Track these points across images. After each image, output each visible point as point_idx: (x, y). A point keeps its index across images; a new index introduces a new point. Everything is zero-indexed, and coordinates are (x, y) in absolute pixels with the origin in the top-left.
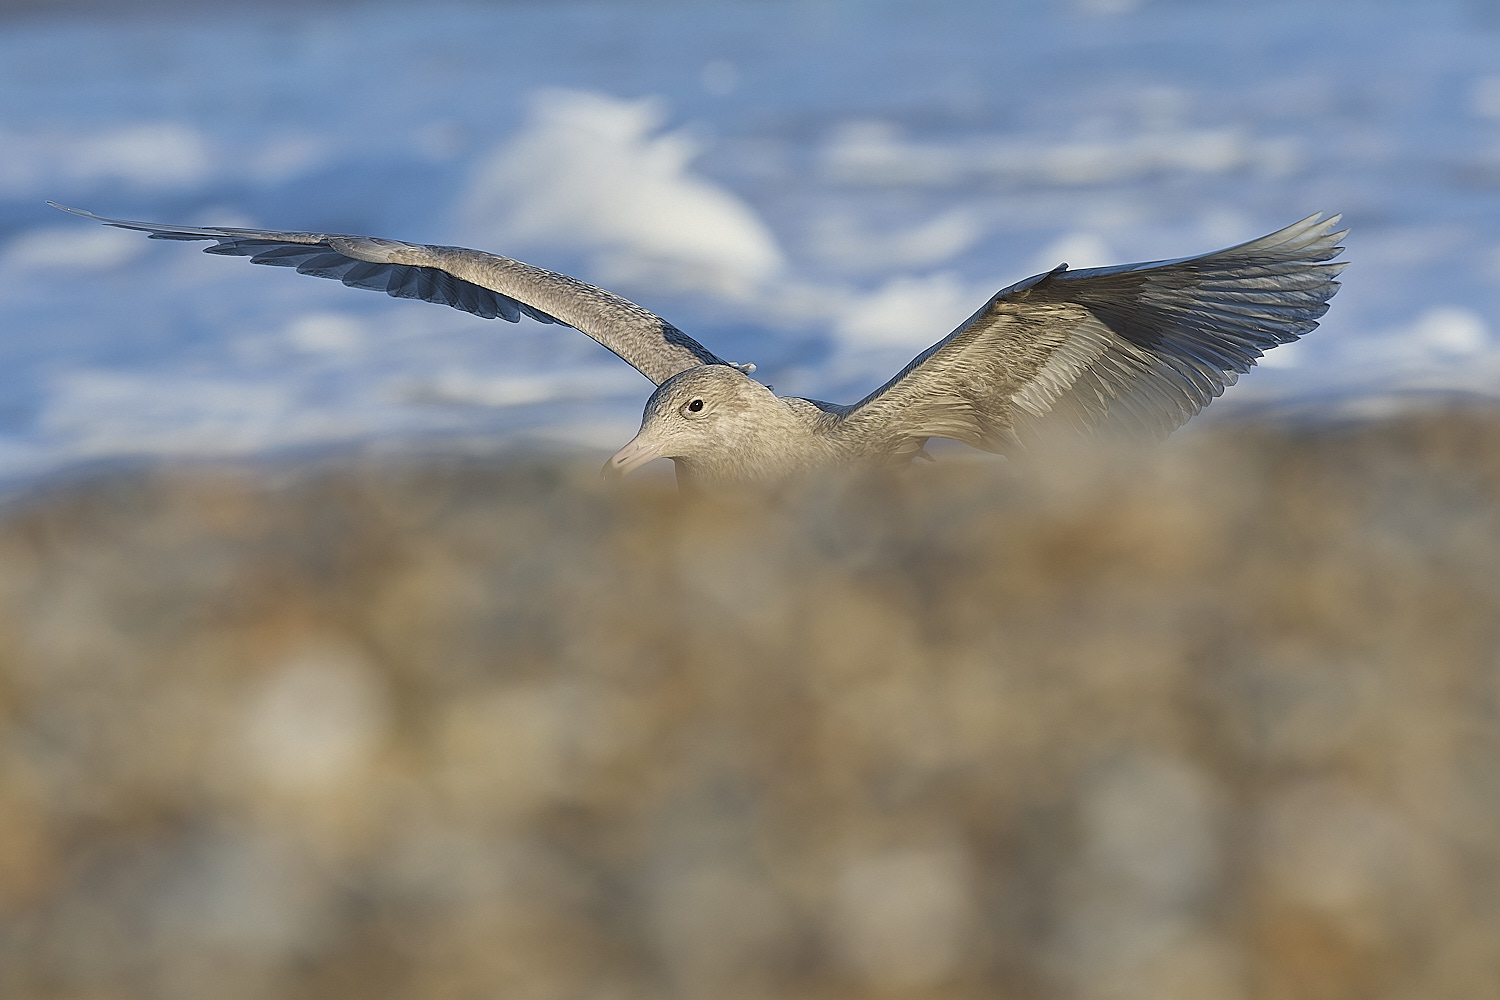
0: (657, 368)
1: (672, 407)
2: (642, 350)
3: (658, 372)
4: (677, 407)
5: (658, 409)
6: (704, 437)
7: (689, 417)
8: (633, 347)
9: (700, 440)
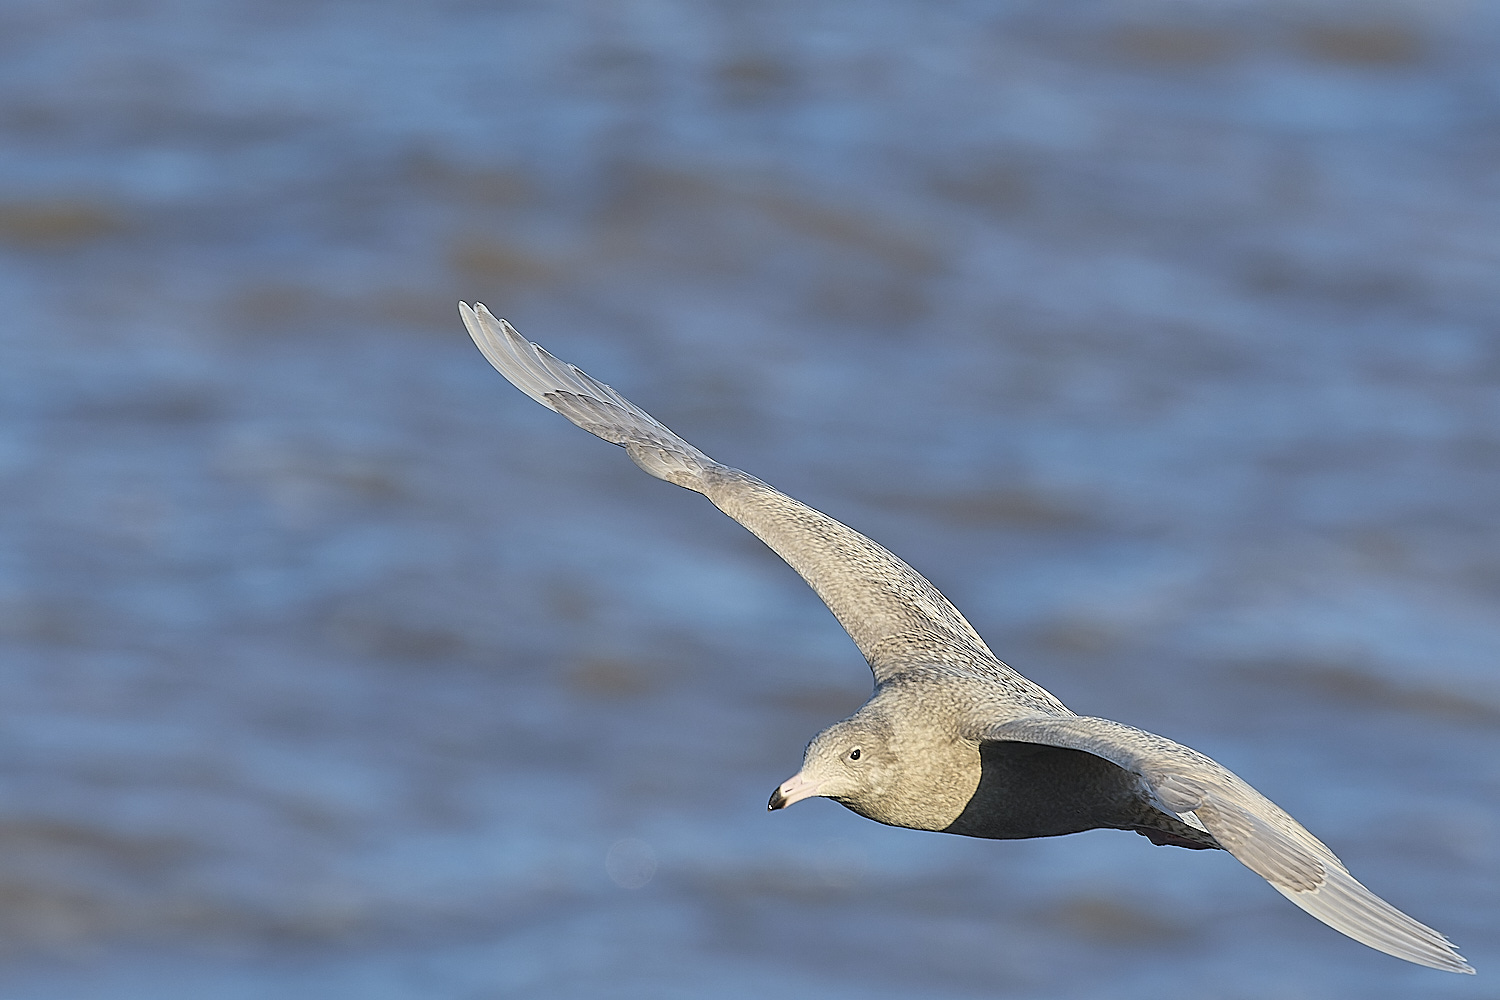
0: (851, 620)
1: (835, 751)
2: (843, 600)
3: (852, 622)
4: (840, 753)
5: (821, 752)
6: (858, 784)
7: (848, 764)
8: (836, 597)
9: (854, 786)
